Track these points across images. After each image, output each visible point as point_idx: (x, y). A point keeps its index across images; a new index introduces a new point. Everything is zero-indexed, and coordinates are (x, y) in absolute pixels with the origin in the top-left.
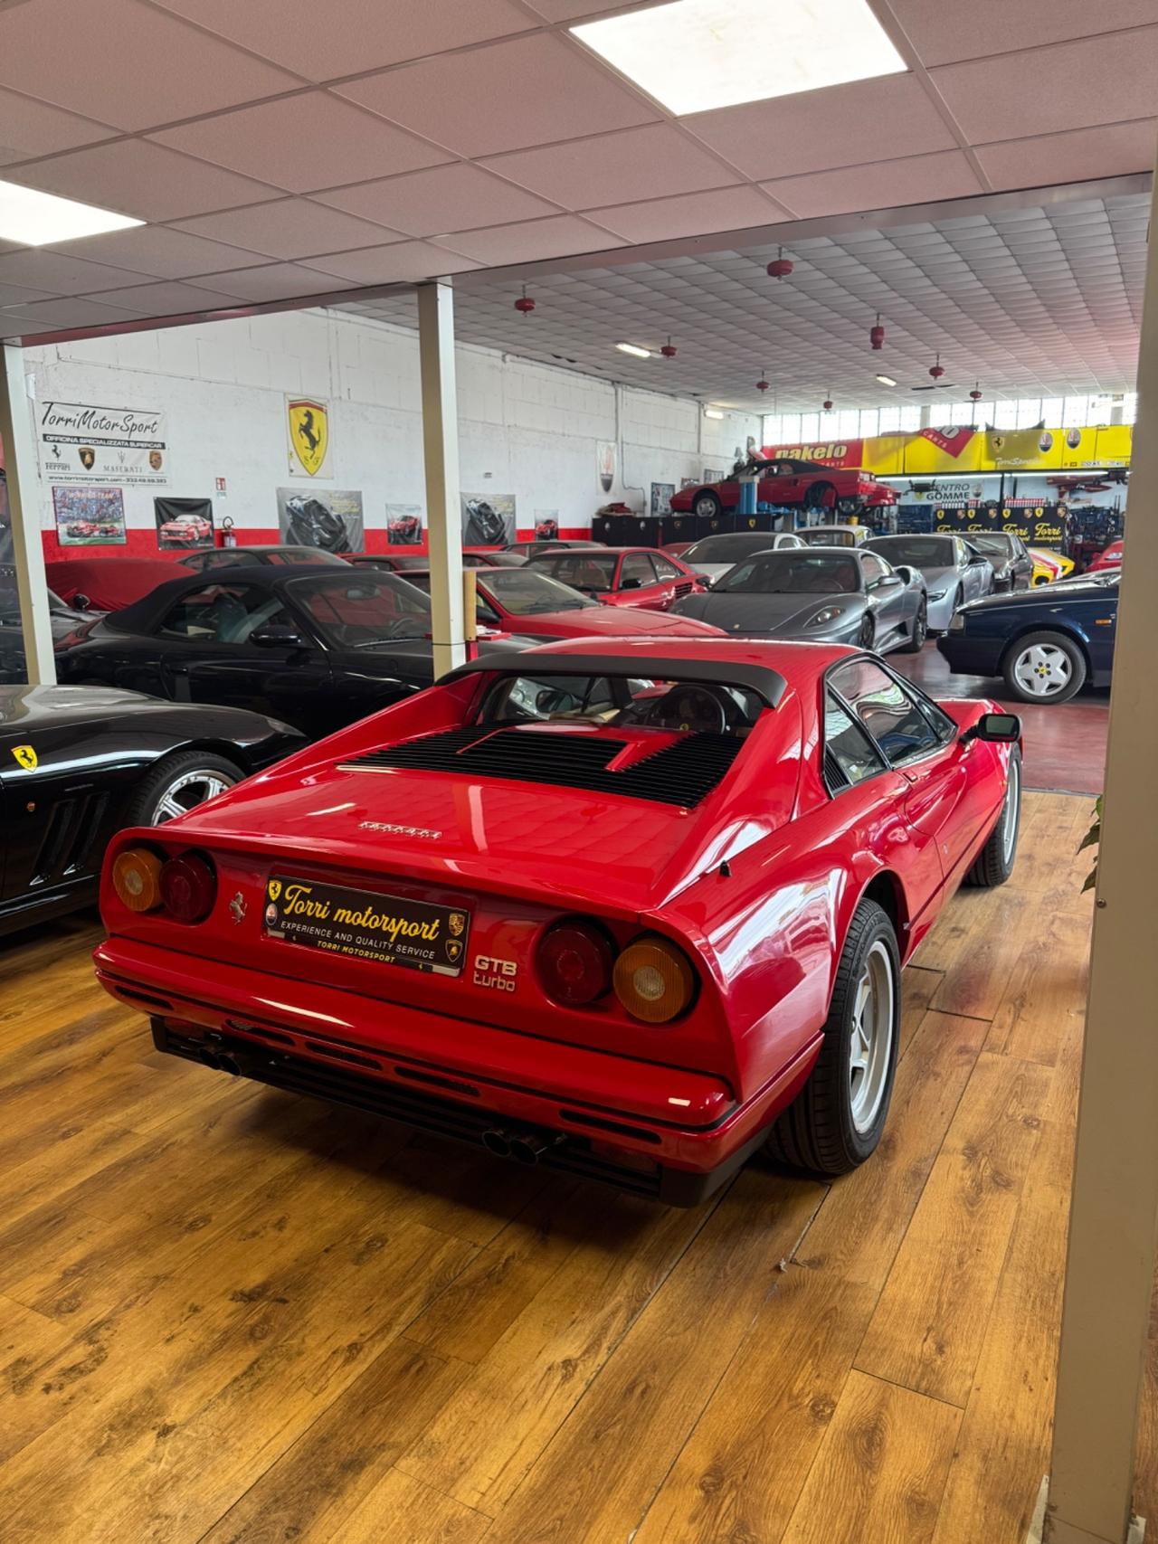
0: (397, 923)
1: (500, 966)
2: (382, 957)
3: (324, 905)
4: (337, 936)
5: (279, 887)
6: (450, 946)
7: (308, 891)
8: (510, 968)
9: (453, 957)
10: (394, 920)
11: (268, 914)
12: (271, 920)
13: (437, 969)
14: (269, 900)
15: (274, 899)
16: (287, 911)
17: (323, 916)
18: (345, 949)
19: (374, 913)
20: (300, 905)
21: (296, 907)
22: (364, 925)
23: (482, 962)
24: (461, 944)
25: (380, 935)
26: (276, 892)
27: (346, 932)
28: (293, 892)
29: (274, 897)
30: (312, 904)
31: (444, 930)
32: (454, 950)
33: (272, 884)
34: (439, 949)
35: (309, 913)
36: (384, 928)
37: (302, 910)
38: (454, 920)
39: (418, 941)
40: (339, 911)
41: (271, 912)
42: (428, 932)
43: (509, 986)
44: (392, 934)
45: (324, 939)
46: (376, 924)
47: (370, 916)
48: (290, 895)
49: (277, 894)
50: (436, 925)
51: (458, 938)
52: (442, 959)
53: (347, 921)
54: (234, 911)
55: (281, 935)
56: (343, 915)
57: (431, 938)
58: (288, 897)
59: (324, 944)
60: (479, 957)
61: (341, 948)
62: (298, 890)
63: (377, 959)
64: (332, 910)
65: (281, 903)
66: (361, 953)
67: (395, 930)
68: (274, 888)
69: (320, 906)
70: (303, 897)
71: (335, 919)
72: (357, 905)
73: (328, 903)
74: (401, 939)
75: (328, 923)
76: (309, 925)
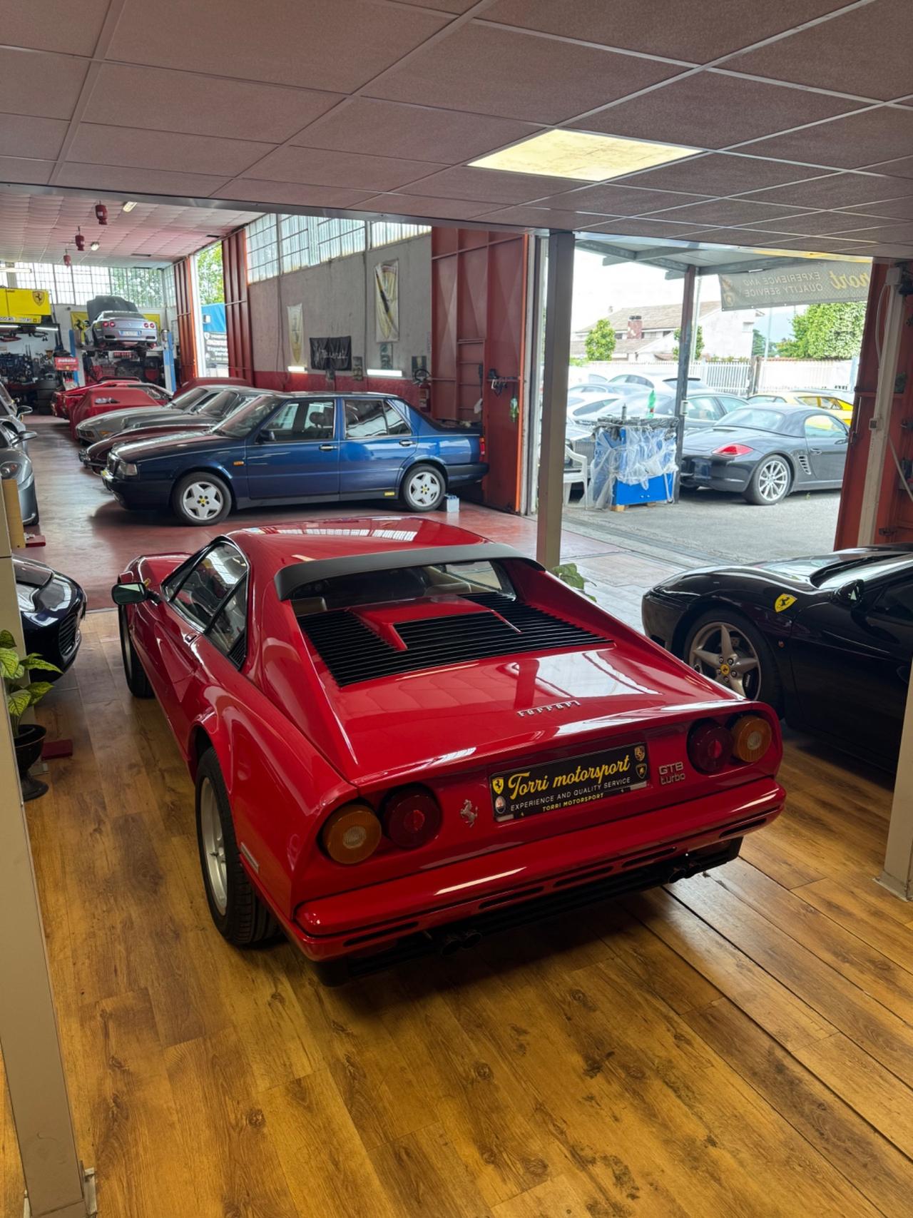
0: (600, 770)
1: (674, 767)
2: (594, 797)
3: (543, 780)
4: (559, 797)
5: (501, 782)
6: (639, 769)
7: (527, 775)
8: (679, 766)
9: (642, 775)
10: (598, 768)
11: (497, 805)
12: (501, 809)
13: (634, 787)
14: (496, 796)
15: (499, 793)
16: (513, 797)
17: (544, 788)
18: (565, 804)
19: (582, 769)
20: (524, 788)
21: (519, 790)
22: (577, 780)
23: (663, 770)
24: (645, 765)
25: (591, 782)
26: (499, 787)
27: (565, 792)
28: (514, 781)
29: (498, 790)
30: (533, 783)
31: (634, 761)
32: (642, 770)
33: (495, 782)
34: (632, 775)
35: (532, 791)
36: (592, 777)
37: (525, 791)
38: (639, 753)
39: (618, 775)
40: (556, 779)
41: (499, 803)
42: (623, 766)
43: (682, 777)
44: (598, 778)
45: (546, 804)
46: (586, 776)
47: (580, 773)
48: (512, 784)
49: (502, 788)
50: (627, 759)
51: (642, 762)
52: (636, 779)
53: (564, 783)
54: (466, 817)
55: (511, 817)
56: (561, 780)
57: (625, 769)
58: (511, 786)
59: (548, 808)
60: (660, 768)
61: (562, 804)
62: (518, 777)
63: (591, 800)
64: (551, 781)
65: (507, 792)
66: (578, 801)
67: (600, 775)
68: (497, 785)
69: (540, 782)
70: (524, 781)
71: (554, 786)
72: (569, 770)
73: (546, 777)
74: (606, 778)
75: (550, 791)
76: (534, 799)
